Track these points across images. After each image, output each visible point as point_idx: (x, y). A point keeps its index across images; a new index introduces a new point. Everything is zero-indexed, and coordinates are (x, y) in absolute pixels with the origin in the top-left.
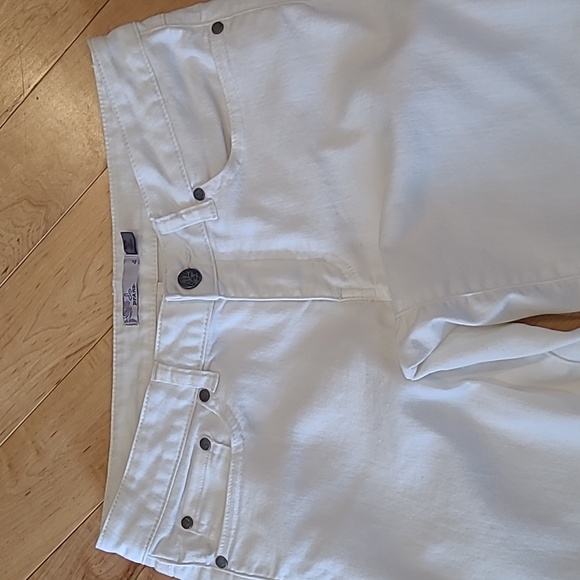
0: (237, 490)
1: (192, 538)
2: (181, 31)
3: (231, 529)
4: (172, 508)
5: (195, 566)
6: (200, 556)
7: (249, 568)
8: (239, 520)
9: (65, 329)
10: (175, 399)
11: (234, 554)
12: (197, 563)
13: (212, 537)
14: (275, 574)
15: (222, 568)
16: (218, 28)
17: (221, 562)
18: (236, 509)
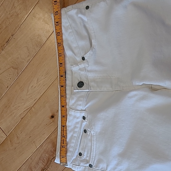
0: (95, 145)
1: (82, 159)
2: (76, 10)
3: (93, 157)
4: (76, 150)
5: (84, 167)
6: (85, 164)
7: (99, 168)
8: (96, 154)
9: (23, 103)
10: (76, 119)
11: (94, 164)
12: (84, 166)
13: (88, 159)
14: (106, 170)
15: (91, 167)
16: (87, 8)
17: (91, 166)
18: (95, 151)
